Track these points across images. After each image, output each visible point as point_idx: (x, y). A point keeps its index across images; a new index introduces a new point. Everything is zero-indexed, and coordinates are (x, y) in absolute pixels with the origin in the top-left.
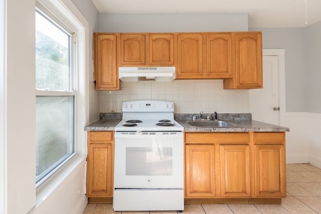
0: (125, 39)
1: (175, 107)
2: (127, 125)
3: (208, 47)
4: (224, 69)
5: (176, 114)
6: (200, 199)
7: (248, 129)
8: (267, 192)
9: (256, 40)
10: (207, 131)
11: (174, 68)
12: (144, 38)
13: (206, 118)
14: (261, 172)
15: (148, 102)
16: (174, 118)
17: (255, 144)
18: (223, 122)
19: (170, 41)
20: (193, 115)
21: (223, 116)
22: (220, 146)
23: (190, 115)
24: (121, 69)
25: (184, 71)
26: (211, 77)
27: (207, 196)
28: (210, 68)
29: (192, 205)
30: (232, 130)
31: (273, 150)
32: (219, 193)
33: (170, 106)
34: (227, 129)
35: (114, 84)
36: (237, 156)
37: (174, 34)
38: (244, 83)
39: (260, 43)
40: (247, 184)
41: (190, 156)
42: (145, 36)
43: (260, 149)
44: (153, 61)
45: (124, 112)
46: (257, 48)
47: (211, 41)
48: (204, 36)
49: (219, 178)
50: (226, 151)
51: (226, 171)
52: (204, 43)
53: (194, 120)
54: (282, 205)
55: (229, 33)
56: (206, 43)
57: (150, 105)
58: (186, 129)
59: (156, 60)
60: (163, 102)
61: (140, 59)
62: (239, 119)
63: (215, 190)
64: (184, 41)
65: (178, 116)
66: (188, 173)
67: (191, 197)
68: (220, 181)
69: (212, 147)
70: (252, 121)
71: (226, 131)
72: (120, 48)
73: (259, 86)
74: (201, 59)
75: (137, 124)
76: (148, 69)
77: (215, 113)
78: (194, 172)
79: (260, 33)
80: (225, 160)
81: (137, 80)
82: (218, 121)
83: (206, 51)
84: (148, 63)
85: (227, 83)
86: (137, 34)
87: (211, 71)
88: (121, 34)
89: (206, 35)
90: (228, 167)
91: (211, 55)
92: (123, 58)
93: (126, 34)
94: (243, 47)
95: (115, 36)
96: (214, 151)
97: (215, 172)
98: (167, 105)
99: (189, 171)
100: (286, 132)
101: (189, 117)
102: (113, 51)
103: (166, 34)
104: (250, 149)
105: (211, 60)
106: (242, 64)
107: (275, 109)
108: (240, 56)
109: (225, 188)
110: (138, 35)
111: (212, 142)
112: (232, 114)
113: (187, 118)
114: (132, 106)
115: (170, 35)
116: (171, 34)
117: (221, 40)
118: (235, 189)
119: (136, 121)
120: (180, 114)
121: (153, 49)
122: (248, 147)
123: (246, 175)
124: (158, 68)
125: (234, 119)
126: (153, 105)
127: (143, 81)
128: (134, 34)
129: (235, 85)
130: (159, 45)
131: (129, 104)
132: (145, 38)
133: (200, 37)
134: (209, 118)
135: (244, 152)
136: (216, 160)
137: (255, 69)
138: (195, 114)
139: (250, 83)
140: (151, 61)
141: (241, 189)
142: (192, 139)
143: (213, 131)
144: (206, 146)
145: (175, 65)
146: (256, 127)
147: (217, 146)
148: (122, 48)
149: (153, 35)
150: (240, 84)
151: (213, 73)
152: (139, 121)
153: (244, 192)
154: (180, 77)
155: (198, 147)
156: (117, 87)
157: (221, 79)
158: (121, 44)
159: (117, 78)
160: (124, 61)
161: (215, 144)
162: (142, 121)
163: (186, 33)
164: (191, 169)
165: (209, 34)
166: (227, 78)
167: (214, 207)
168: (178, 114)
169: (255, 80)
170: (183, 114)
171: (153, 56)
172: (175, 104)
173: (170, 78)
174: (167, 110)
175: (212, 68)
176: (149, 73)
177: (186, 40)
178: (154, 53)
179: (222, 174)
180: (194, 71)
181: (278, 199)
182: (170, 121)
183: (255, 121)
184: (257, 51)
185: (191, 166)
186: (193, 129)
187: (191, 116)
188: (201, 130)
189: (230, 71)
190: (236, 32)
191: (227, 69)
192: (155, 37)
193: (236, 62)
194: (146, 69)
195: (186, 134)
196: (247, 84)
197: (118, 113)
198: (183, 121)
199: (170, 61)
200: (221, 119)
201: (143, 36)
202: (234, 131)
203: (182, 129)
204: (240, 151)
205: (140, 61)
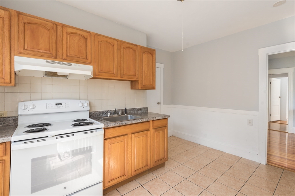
0: (26, 21)
1: (90, 105)
2: (29, 131)
3: (122, 53)
4: (133, 74)
5: (91, 112)
6: (116, 185)
7: (149, 119)
8: (158, 161)
9: (152, 55)
10: (123, 124)
11: (91, 67)
12: (55, 28)
13: (118, 114)
14: (156, 148)
15: (58, 102)
16: (89, 116)
17: (153, 129)
18: (131, 115)
19: (87, 39)
20: (107, 112)
21: (130, 111)
22: (132, 135)
23: (104, 112)
24: (17, 59)
25: (101, 71)
26: (124, 79)
27: (122, 179)
28: (123, 71)
29: (109, 193)
30: (140, 121)
31: (162, 131)
32: (131, 173)
33: (86, 105)
34: (137, 121)
35: (5, 78)
36: (143, 140)
37: (91, 33)
38: (146, 85)
39: (154, 58)
40: (148, 159)
41: (108, 150)
42: (57, 25)
43: (155, 131)
44: (67, 56)
45: (21, 115)
46: (153, 61)
47: (124, 48)
48: (119, 43)
49: (130, 161)
50: (136, 138)
51: (136, 154)
52: (119, 49)
53: (108, 116)
54: (166, 166)
55: (136, 45)
56: (120, 49)
57: (61, 104)
58: (105, 125)
59: (70, 55)
60: (78, 100)
61: (49, 51)
62: (141, 112)
63: (128, 172)
64: (101, 42)
65: (93, 113)
66: (106, 165)
67: (109, 186)
68: (131, 163)
69: (126, 137)
70: (148, 113)
71: (136, 122)
72: (16, 31)
73: (153, 88)
74: (116, 62)
75: (46, 127)
76: (61, 64)
77: (125, 108)
78: (112, 163)
79: (154, 50)
80: (135, 145)
81: (42, 75)
82: (128, 115)
83: (120, 56)
84: (61, 58)
85: (134, 84)
86: (45, 21)
87: (124, 74)
88: (19, 14)
89: (121, 43)
90: (136, 150)
91: (124, 60)
92: (21, 44)
93: (27, 16)
94: (145, 58)
95: (8, 13)
96: (127, 140)
97: (128, 157)
98: (82, 104)
99: (107, 163)
100: (168, 118)
101: (103, 114)
102: (4, 32)
103: (82, 30)
104: (150, 133)
105: (124, 64)
106: (144, 71)
107: (158, 103)
108: (143, 65)
109: (135, 168)
110: (47, 22)
111: (126, 133)
112: (136, 108)
113: (102, 115)
114: (34, 107)
115: (87, 33)
116: (89, 32)
117: (131, 50)
118: (141, 166)
119: (43, 124)
120: (95, 112)
121: (67, 43)
122: (149, 132)
123: (148, 152)
124: (73, 64)
125: (137, 112)
126: (66, 104)
127: (50, 77)
128: (41, 19)
129: (140, 86)
130: (74, 40)
131: (29, 104)
132: (57, 27)
133: (115, 43)
134: (121, 113)
135: (147, 136)
136: (129, 147)
137: (152, 76)
138: (109, 111)
139: (149, 85)
140: (65, 56)
141: (145, 164)
142: (111, 133)
143: (127, 123)
144: (122, 137)
145: (92, 63)
146: (153, 117)
147: (130, 136)
148: (21, 32)
149: (67, 27)
150: (143, 86)
151: (125, 76)
152: (47, 124)
153: (147, 165)
154: (97, 77)
155: (116, 140)
156: (11, 83)
157: (129, 81)
158: (18, 26)
159: (11, 70)
160: (24, 49)
161: (128, 134)
162: (51, 124)
163: (103, 36)
164: (109, 161)
165: (123, 42)
166: (134, 80)
167: (126, 186)
168: (93, 112)
169: (152, 83)
170: (98, 111)
171: (67, 51)
172: (90, 103)
173: (85, 76)
174: (82, 109)
175: (124, 71)
176: (61, 69)
177: (103, 42)
178: (68, 47)
179: (133, 157)
180: (110, 72)
181: (163, 163)
182: (86, 120)
183: (151, 113)
184: (153, 63)
185: (109, 158)
186: (112, 124)
187: (106, 113)
188: (119, 124)
189: (137, 75)
190: (141, 46)
191: (135, 73)
192: (70, 30)
193: (141, 69)
194: (58, 63)
195: (105, 130)
196: (147, 86)
197: (9, 117)
198: (100, 118)
199: (87, 59)
200: (129, 113)
201: (54, 24)
202: (141, 121)
203: (102, 125)
204: (145, 135)
205: (49, 53)
